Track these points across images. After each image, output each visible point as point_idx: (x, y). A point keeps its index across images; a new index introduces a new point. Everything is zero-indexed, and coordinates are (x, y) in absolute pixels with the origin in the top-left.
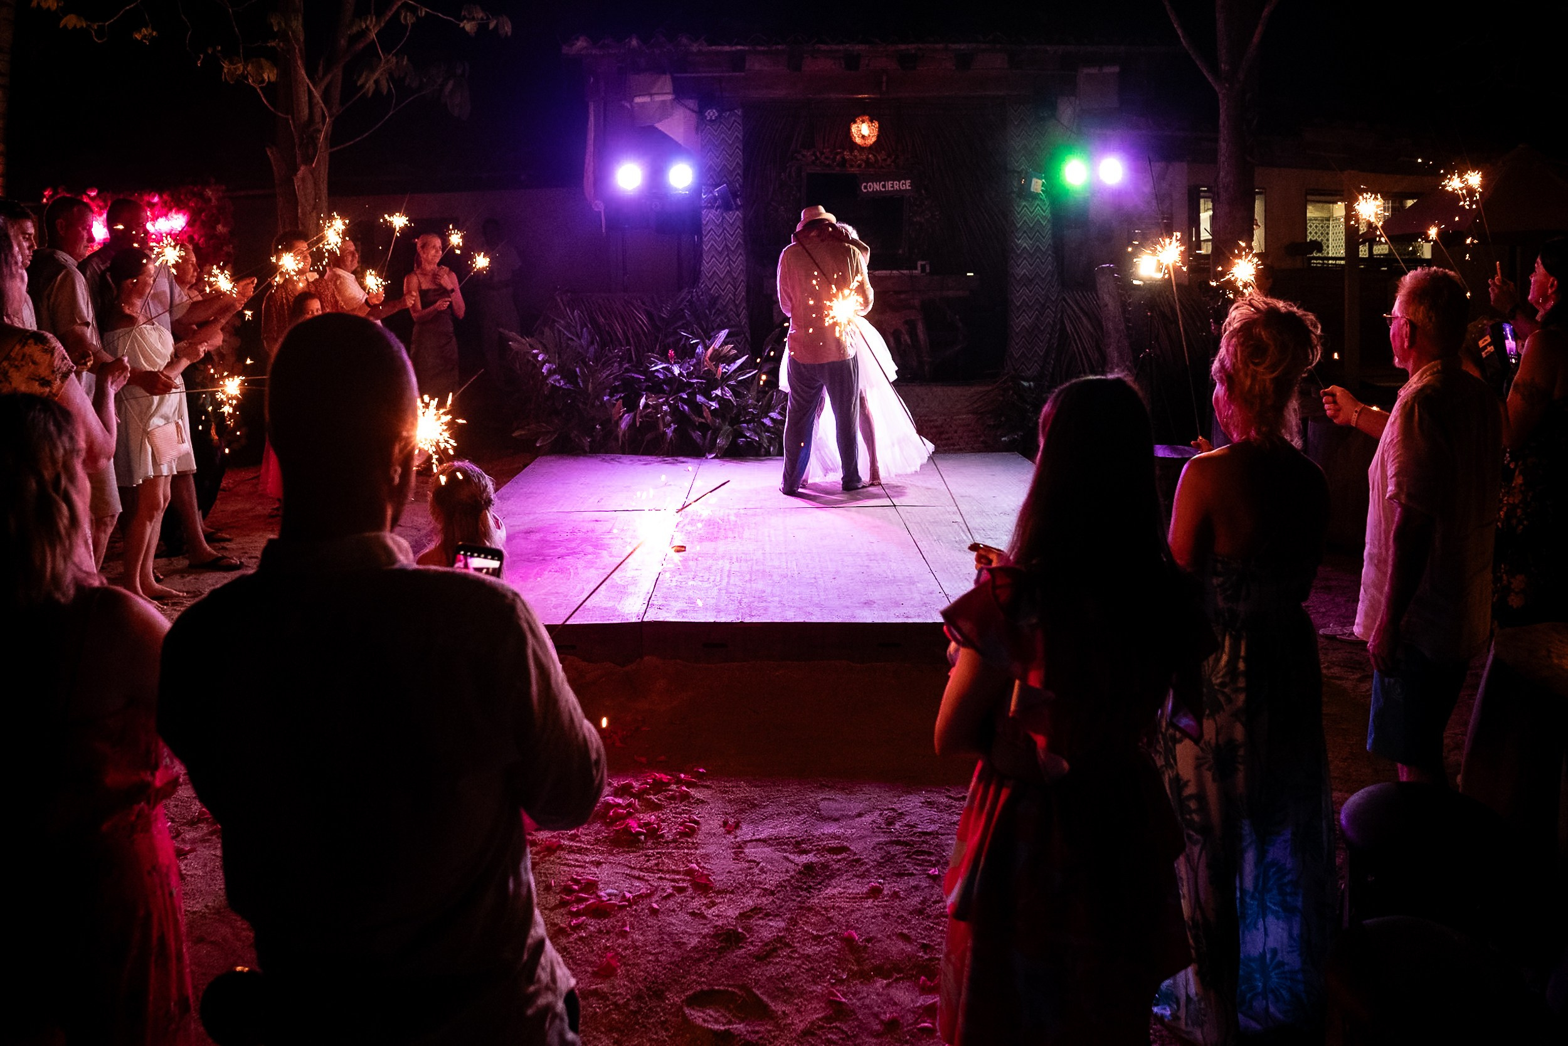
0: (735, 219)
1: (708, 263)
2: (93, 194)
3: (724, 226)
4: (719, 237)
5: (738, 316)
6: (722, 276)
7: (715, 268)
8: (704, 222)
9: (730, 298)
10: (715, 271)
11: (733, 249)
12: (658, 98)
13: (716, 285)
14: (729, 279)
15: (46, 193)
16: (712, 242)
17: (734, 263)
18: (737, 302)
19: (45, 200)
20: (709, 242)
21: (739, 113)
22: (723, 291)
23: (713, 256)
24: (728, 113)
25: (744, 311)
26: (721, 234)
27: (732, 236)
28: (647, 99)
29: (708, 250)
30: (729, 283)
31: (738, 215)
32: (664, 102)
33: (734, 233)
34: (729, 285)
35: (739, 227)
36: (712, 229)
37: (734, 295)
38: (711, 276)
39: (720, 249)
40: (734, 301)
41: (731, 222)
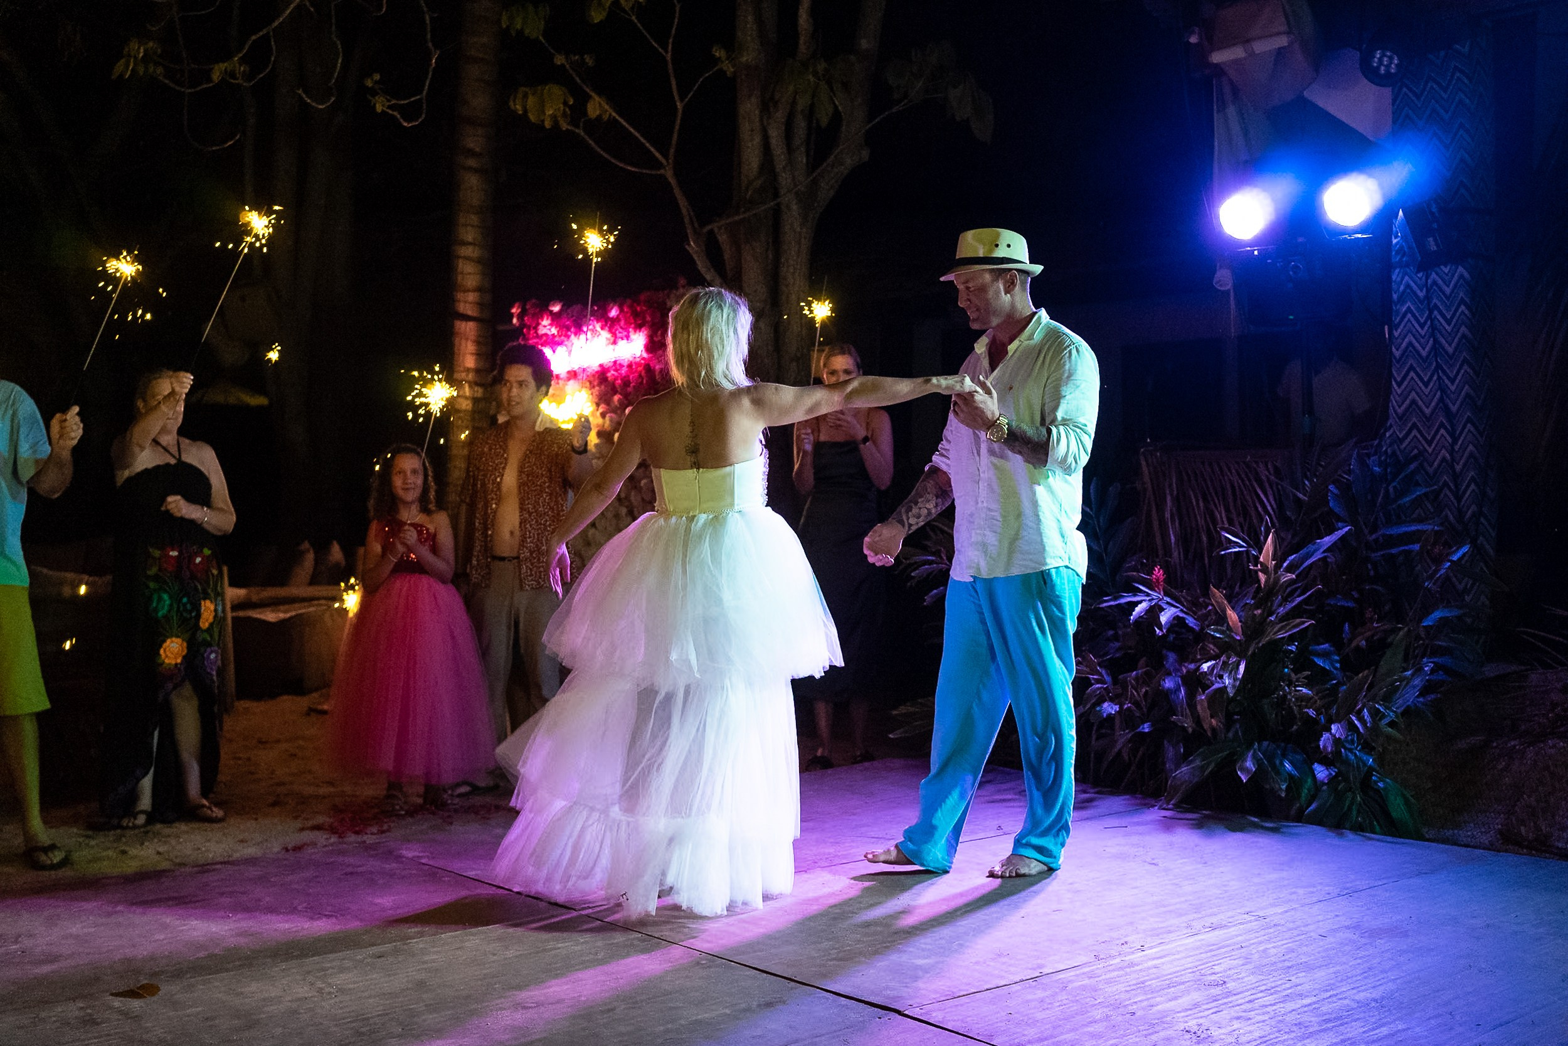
0: (1455, 286)
1: (1399, 385)
2: (556, 308)
3: (1435, 300)
4: (1422, 326)
5: (1459, 499)
6: (1427, 411)
7: (1413, 393)
8: (1395, 296)
9: (1444, 459)
10: (1413, 402)
11: (1450, 350)
12: (1259, 47)
13: (1415, 432)
14: (1442, 419)
15: (514, 310)
16: (1410, 338)
17: (1453, 381)
18: (1458, 468)
19: (515, 321)
20: (1405, 337)
21: (1466, 50)
22: (1430, 443)
23: (1412, 368)
24: (1442, 53)
25: (1473, 486)
26: (1425, 322)
27: (1449, 322)
28: (1236, 53)
29: (1403, 355)
30: (1442, 425)
31: (1461, 276)
32: (1280, 52)
33: (1452, 318)
34: (1442, 431)
35: (1462, 301)
36: (1409, 310)
37: (1452, 452)
38: (1404, 414)
39: (1424, 353)
40: (1452, 467)
41: (1448, 291)
